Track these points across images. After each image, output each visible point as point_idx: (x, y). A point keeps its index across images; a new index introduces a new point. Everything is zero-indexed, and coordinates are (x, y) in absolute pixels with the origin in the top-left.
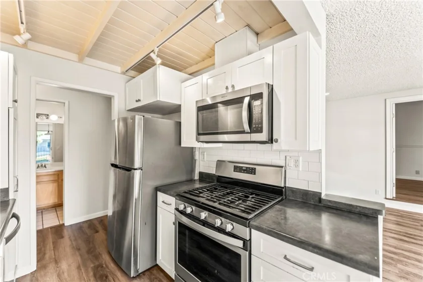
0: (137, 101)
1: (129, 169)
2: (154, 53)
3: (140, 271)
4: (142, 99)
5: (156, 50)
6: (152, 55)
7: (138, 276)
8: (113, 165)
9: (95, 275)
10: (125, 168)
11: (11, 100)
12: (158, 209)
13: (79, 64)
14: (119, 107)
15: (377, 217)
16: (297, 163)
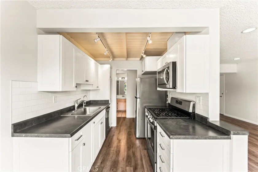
5: (144, 52)
6: (142, 54)
7: (139, 138)
8: (135, 97)
14: (139, 73)
15: (229, 135)
16: (200, 100)
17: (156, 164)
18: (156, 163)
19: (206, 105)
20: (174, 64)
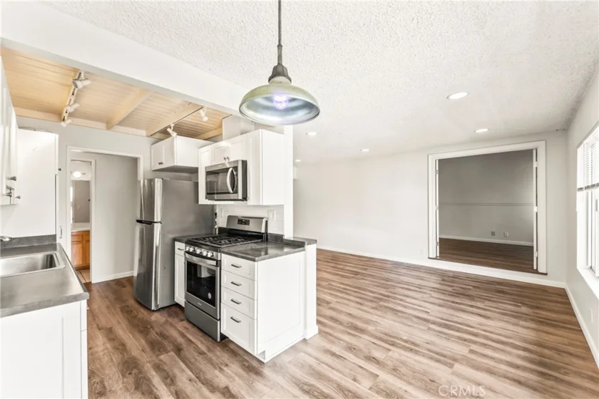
0: (160, 164)
1: (151, 223)
2: (170, 128)
3: (159, 307)
4: (164, 162)
5: (172, 125)
6: (169, 130)
7: (158, 310)
8: (138, 221)
9: (122, 311)
10: (148, 223)
11: (57, 168)
12: (176, 256)
13: (107, 131)
14: (144, 168)
15: (304, 247)
16: (273, 214)
17: (219, 322)
18: (220, 319)
19: (281, 221)
20: (245, 163)
